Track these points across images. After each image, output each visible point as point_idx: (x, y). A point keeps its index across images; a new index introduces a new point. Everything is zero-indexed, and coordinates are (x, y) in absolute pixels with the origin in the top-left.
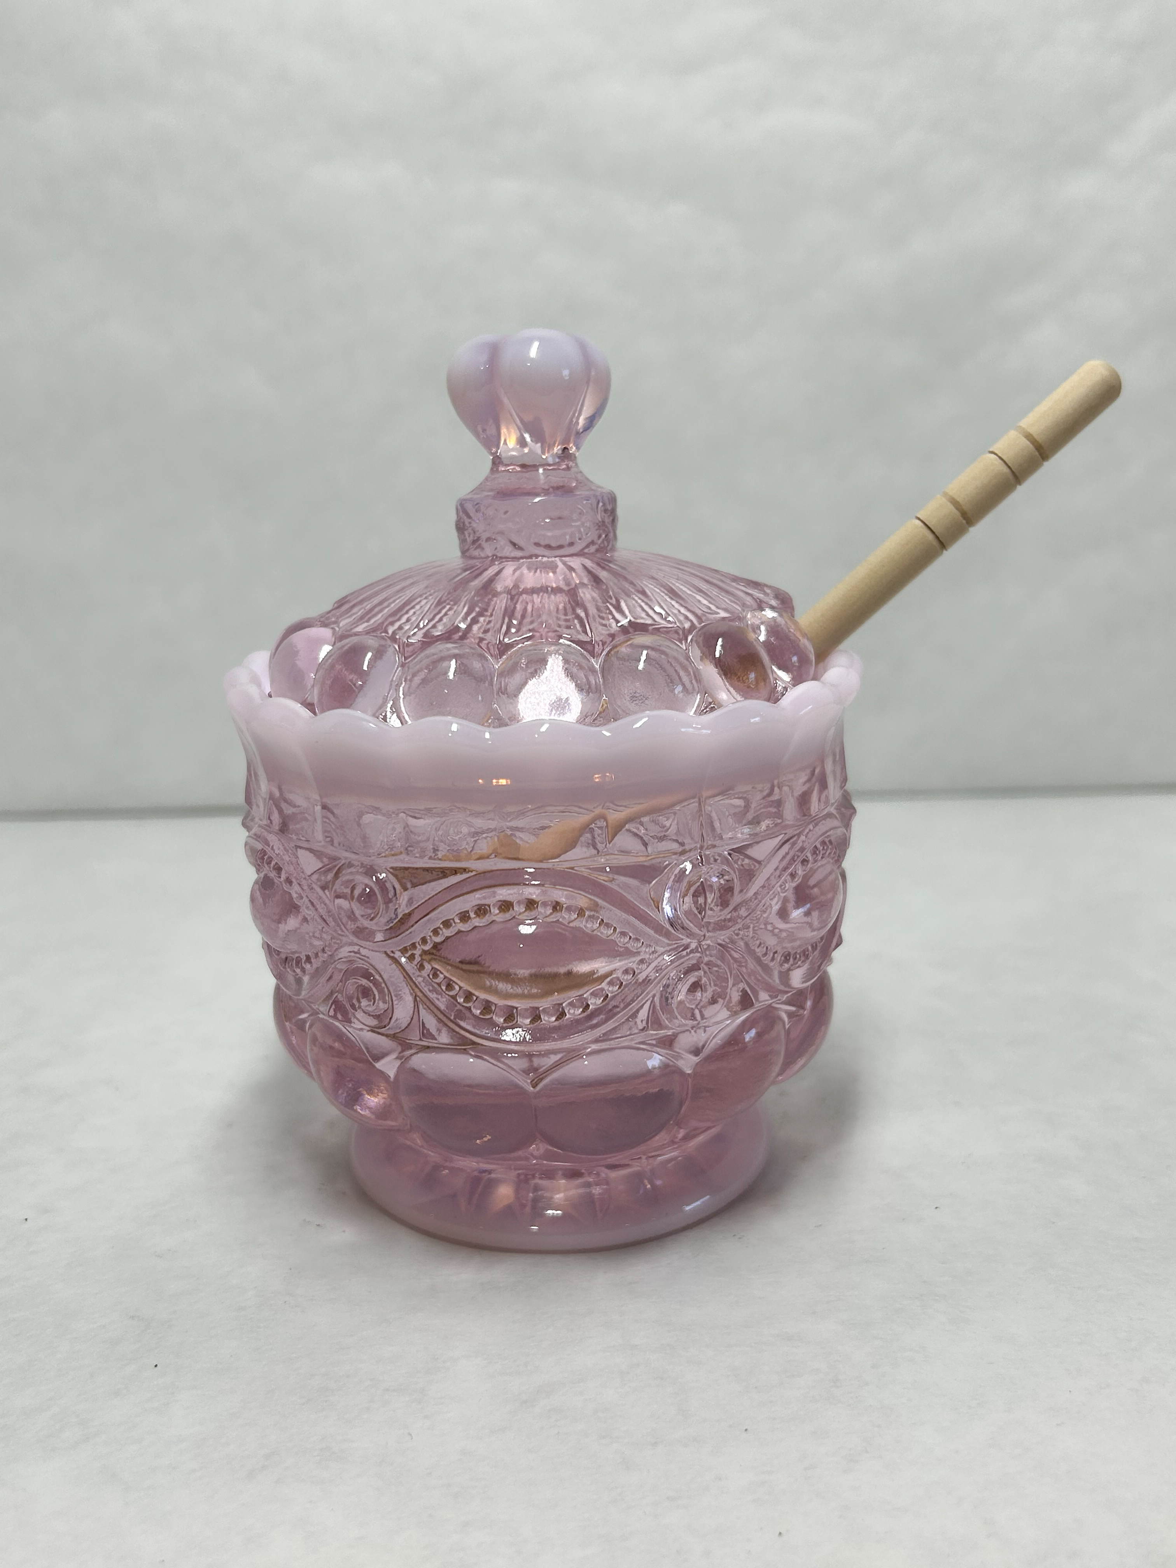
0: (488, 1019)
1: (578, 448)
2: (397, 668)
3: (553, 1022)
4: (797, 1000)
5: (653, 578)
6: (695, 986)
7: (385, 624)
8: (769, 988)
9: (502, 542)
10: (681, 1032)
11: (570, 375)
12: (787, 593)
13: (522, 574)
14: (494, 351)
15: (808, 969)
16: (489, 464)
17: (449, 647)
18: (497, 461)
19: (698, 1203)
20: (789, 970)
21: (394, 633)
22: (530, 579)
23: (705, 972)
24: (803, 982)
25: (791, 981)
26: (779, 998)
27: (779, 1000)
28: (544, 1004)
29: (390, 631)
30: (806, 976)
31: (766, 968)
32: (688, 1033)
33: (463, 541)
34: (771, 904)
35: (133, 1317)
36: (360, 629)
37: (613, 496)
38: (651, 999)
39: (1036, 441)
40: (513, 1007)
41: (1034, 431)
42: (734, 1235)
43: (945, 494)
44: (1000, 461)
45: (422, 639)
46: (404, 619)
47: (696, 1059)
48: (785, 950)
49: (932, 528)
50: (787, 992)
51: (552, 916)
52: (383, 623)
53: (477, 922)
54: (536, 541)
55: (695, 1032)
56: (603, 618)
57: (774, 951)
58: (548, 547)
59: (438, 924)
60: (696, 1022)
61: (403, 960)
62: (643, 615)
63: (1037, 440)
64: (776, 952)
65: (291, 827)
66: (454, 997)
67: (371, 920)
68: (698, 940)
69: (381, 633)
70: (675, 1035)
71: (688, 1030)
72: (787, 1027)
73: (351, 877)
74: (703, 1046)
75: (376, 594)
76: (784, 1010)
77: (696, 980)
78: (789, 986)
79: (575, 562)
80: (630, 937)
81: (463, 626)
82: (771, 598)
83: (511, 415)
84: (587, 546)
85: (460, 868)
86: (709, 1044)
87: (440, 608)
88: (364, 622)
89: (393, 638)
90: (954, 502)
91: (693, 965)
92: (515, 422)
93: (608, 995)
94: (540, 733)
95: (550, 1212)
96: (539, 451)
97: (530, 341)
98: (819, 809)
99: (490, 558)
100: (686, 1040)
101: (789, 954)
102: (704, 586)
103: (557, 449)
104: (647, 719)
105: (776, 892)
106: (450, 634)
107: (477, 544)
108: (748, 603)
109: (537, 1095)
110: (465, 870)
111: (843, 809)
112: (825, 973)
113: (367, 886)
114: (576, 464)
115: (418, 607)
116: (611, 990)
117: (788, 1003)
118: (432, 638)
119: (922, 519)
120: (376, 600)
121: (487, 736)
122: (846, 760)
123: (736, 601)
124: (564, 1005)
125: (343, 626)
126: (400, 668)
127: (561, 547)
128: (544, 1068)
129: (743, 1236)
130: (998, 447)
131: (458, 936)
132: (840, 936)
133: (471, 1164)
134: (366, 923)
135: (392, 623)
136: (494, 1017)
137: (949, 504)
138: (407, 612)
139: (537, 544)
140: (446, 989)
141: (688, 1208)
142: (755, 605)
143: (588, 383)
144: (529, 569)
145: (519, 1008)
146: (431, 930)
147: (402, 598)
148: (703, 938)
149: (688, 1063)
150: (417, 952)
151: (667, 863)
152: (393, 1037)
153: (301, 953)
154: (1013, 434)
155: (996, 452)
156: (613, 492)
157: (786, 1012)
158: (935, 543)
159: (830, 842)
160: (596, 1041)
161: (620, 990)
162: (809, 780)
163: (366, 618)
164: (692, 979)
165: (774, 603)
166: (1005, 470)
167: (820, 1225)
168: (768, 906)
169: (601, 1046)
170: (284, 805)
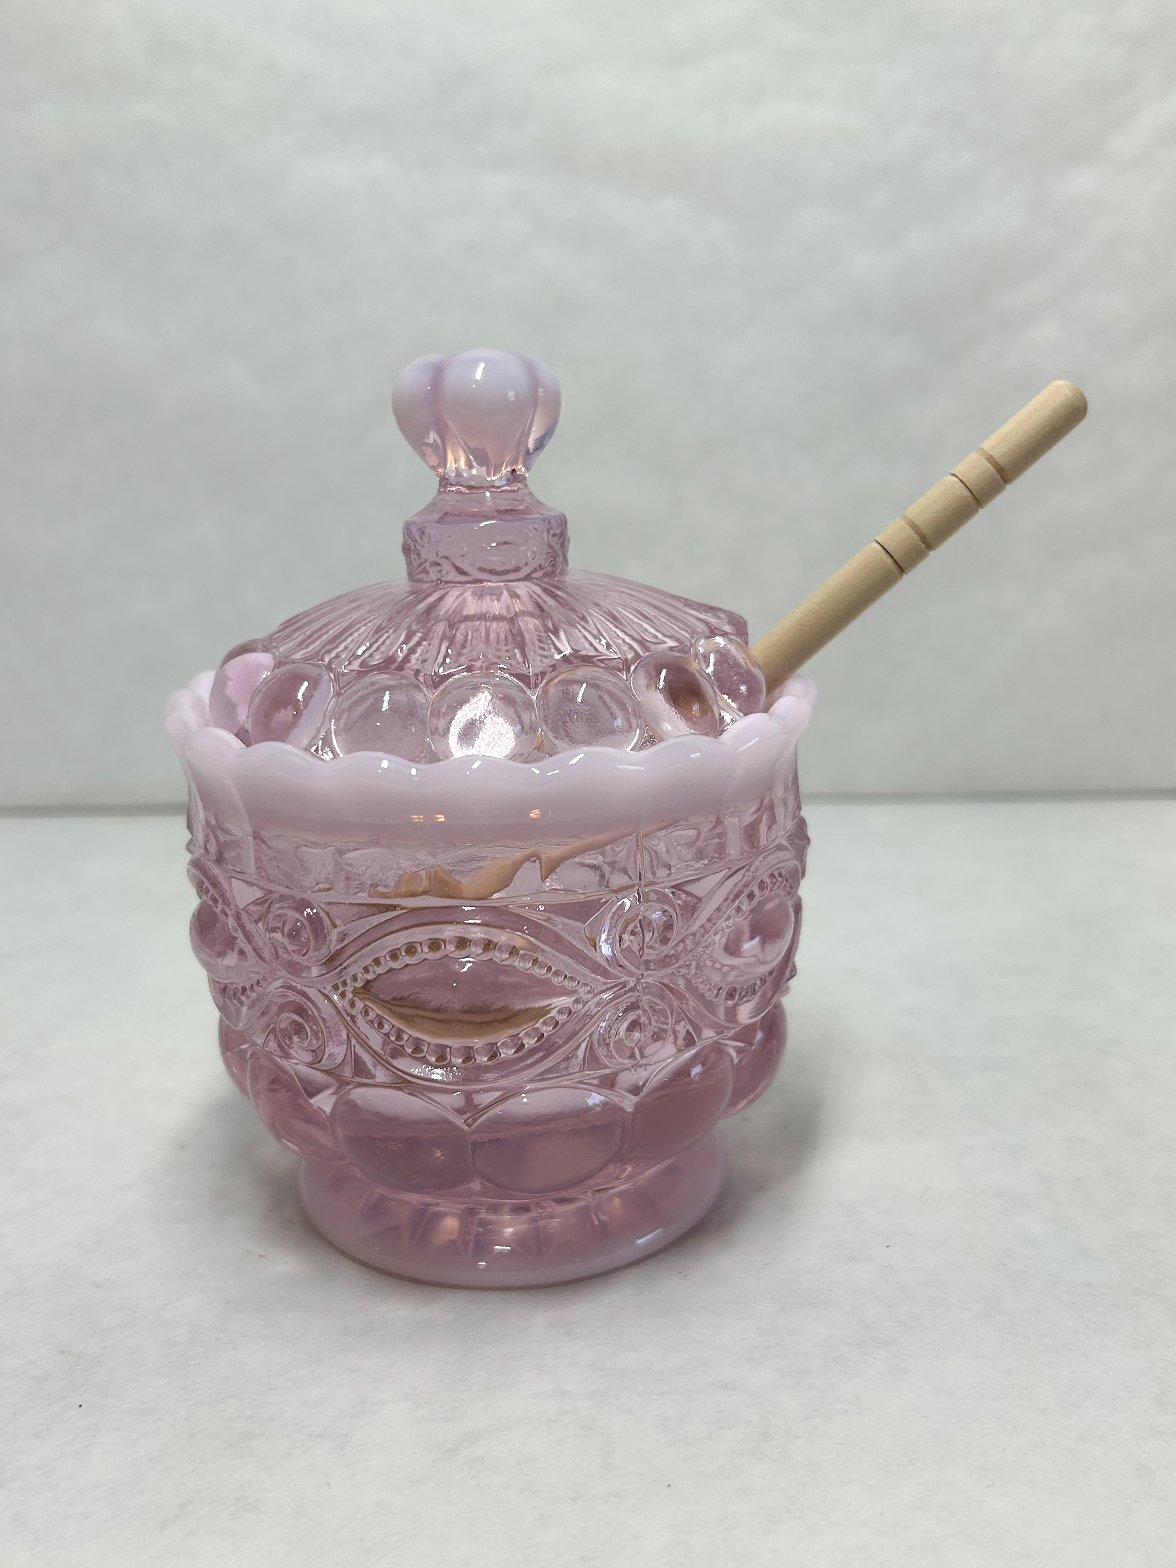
0: (421, 1057)
1: (528, 469)
2: (332, 699)
3: (486, 1062)
4: (745, 1035)
5: (597, 605)
6: (634, 1025)
7: (322, 652)
8: (713, 1026)
9: (446, 566)
10: (621, 1071)
11: (515, 396)
12: (742, 618)
13: (465, 600)
14: (437, 372)
15: (756, 1004)
16: (436, 485)
17: (383, 678)
18: (444, 481)
19: (650, 1236)
20: (736, 1005)
21: (330, 662)
22: (472, 607)
23: (644, 1011)
24: (751, 1018)
25: (738, 1017)
26: (725, 1034)
27: (726, 1036)
28: (477, 1043)
29: (327, 660)
30: (754, 1011)
31: (710, 1007)
32: (628, 1072)
33: (409, 563)
34: (714, 940)
35: (63, 1352)
36: (297, 656)
37: (563, 519)
38: (588, 1038)
39: (997, 463)
40: (446, 1046)
41: (996, 453)
42: (680, 1273)
43: (905, 517)
44: (961, 484)
45: (359, 669)
46: (341, 647)
47: (635, 1099)
48: (731, 986)
49: (891, 552)
50: (734, 1028)
51: (483, 955)
52: (319, 651)
53: (408, 960)
54: (481, 566)
55: (635, 1070)
56: (543, 649)
57: (719, 987)
58: (492, 572)
59: (369, 961)
60: (636, 1061)
61: (336, 997)
62: (587, 646)
63: (999, 462)
64: (720, 989)
65: (226, 857)
66: (387, 1035)
67: (304, 955)
68: (637, 978)
69: (318, 661)
70: (615, 1074)
71: (628, 1069)
72: (736, 1061)
73: (281, 911)
74: (644, 1085)
75: (318, 619)
76: (732, 1048)
77: (636, 1018)
78: (736, 1022)
79: (522, 588)
80: (566, 977)
81: (401, 655)
82: (725, 623)
83: (457, 438)
84: (535, 571)
85: (391, 905)
86: (650, 1083)
87: (379, 635)
88: (302, 649)
89: (329, 668)
90: (914, 526)
91: (633, 1003)
92: (460, 444)
93: (543, 1034)
94: (471, 770)
95: (497, 1247)
96: (485, 473)
97: (475, 362)
98: (767, 841)
99: (435, 583)
100: (627, 1079)
101: (735, 990)
102: (651, 612)
103: (505, 470)
104: (583, 755)
105: (720, 928)
106: (388, 664)
107: (422, 567)
108: (699, 630)
109: (473, 1132)
110: (394, 907)
111: (796, 840)
112: (778, 1007)
113: (298, 920)
114: (526, 486)
115: (356, 635)
116: (547, 1030)
117: (735, 1038)
118: (368, 667)
119: (880, 542)
120: (315, 626)
121: (414, 772)
122: (800, 787)
123: (685, 628)
124: (498, 1044)
125: (283, 651)
126: (334, 700)
127: (507, 572)
128: (482, 1106)
129: (690, 1274)
130: (959, 469)
131: (390, 974)
132: (794, 966)
133: (414, 1198)
134: (297, 958)
135: (329, 652)
136: (427, 1056)
137: (908, 527)
138: (345, 640)
139: (481, 569)
140: (378, 1027)
141: (640, 1241)
142: (707, 631)
143: (535, 405)
144: (474, 594)
145: (453, 1048)
146: (363, 967)
147: (343, 624)
148: (641, 977)
149: (629, 1103)
150: (349, 989)
151: (604, 900)
152: (328, 1072)
153: (238, 984)
154: (974, 456)
155: (958, 475)
156: (562, 514)
157: (734, 1047)
158: (894, 568)
159: (780, 875)
160: (532, 1081)
161: (555, 1030)
162: (758, 810)
163: (305, 644)
164: (632, 1016)
165: (727, 628)
166: (966, 493)
167: (768, 1263)
168: (711, 942)
169: (536, 1085)
170: (219, 833)
